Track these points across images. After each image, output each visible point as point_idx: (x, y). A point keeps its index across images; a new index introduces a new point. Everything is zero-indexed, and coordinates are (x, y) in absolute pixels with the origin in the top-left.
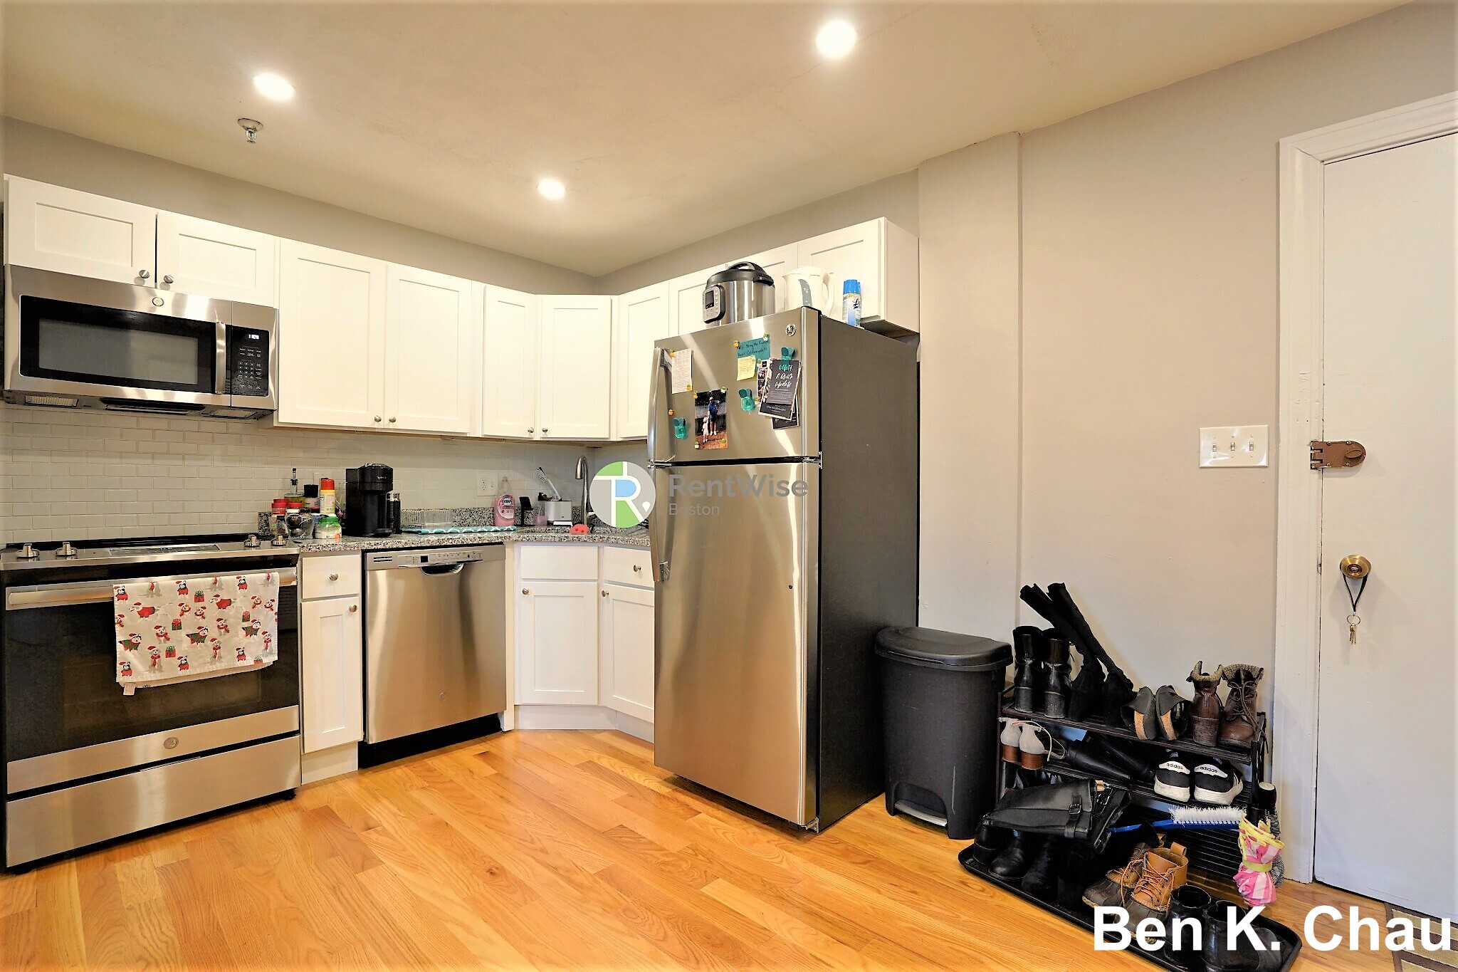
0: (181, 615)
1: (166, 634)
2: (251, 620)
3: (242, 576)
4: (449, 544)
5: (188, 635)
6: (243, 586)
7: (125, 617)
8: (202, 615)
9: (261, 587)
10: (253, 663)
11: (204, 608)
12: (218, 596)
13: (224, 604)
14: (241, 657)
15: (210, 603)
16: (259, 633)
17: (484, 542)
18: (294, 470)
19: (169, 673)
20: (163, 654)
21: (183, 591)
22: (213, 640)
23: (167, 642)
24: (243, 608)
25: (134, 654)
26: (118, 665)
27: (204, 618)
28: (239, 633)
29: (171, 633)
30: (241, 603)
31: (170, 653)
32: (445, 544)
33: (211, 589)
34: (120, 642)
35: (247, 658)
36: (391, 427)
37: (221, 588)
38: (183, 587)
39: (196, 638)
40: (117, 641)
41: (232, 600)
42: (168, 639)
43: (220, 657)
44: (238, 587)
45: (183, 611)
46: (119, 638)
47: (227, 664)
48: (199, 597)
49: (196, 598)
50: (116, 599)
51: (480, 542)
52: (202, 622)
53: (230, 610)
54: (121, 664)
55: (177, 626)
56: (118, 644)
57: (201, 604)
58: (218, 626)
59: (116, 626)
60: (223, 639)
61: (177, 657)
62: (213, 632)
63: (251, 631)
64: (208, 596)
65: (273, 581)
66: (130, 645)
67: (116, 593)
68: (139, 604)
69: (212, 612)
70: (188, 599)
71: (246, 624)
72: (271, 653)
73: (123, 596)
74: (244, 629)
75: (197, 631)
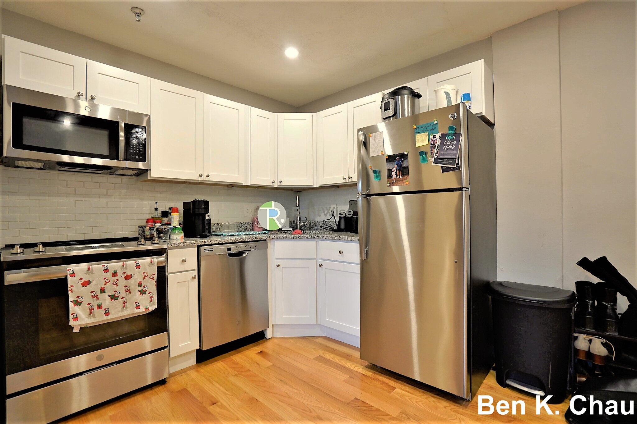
0: (105, 285)
1: (97, 296)
2: (143, 286)
3: (138, 261)
4: (241, 241)
5: (109, 296)
6: (138, 266)
7: (74, 287)
8: (116, 284)
9: (147, 267)
10: (144, 310)
11: (118, 280)
12: (125, 273)
13: (128, 277)
14: (138, 307)
15: (121, 277)
16: (147, 293)
17: (258, 240)
18: (156, 203)
19: (99, 318)
20: (95, 308)
21: (106, 270)
22: (122, 298)
23: (98, 300)
24: (138, 279)
25: (79, 308)
26: (70, 315)
27: (118, 286)
28: (137, 293)
29: (100, 295)
30: (137, 277)
31: (100, 307)
32: (239, 241)
33: (121, 269)
34: (71, 302)
35: (141, 307)
36: (207, 180)
37: (126, 268)
38: (106, 268)
39: (113, 297)
40: (70, 301)
41: (133, 275)
42: (98, 299)
43: (126, 308)
44: (136, 268)
45: (106, 283)
46: (71, 299)
47: (130, 311)
48: (115, 274)
49: (113, 275)
50: (69, 276)
51: (256, 240)
52: (117, 288)
53: (131, 281)
54: (72, 314)
55: (103, 291)
56: (70, 303)
57: (116, 278)
58: (125, 290)
59: (69, 292)
60: (128, 297)
61: (103, 308)
62: (122, 294)
63: (142, 292)
64: (120, 273)
65: (153, 264)
66: (77, 303)
67: (69, 273)
68: (81, 279)
69: (122, 282)
70: (109, 275)
71: (140, 288)
72: (153, 304)
73: (73, 275)
74: (139, 291)
75: (114, 293)
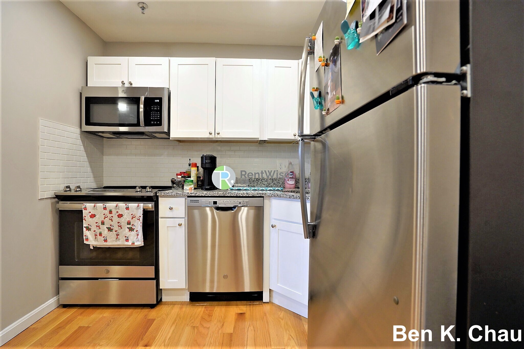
0: (104, 219)
1: (99, 226)
2: (131, 224)
3: (127, 204)
4: (229, 195)
5: (107, 228)
6: (127, 208)
7: (86, 217)
8: (111, 220)
9: (135, 210)
10: (131, 244)
11: (112, 217)
12: (117, 212)
13: (120, 216)
14: (127, 240)
15: (114, 214)
16: (135, 230)
17: (250, 196)
18: (190, 159)
19: (100, 243)
20: (98, 234)
21: (105, 208)
22: (116, 231)
23: (99, 229)
24: (127, 219)
26: (84, 236)
27: (112, 221)
28: (126, 229)
29: (101, 226)
30: (127, 217)
31: (100, 234)
32: (227, 195)
33: (115, 209)
34: (85, 227)
36: (219, 137)
37: (119, 209)
38: (105, 207)
39: (110, 229)
41: (123, 215)
42: (100, 228)
43: (119, 239)
44: (126, 209)
45: (105, 217)
47: (121, 243)
48: (111, 212)
49: (109, 212)
50: (83, 209)
51: (247, 196)
52: (112, 223)
53: (122, 219)
54: (85, 236)
55: (103, 223)
57: (111, 215)
58: (118, 225)
59: (84, 220)
60: (120, 231)
62: (116, 228)
63: (131, 229)
64: (114, 212)
65: (140, 207)
66: (88, 229)
67: (83, 207)
68: (90, 212)
69: (116, 219)
70: (107, 212)
71: (129, 226)
72: (138, 241)
73: (85, 209)
74: (128, 228)
75: (110, 227)
